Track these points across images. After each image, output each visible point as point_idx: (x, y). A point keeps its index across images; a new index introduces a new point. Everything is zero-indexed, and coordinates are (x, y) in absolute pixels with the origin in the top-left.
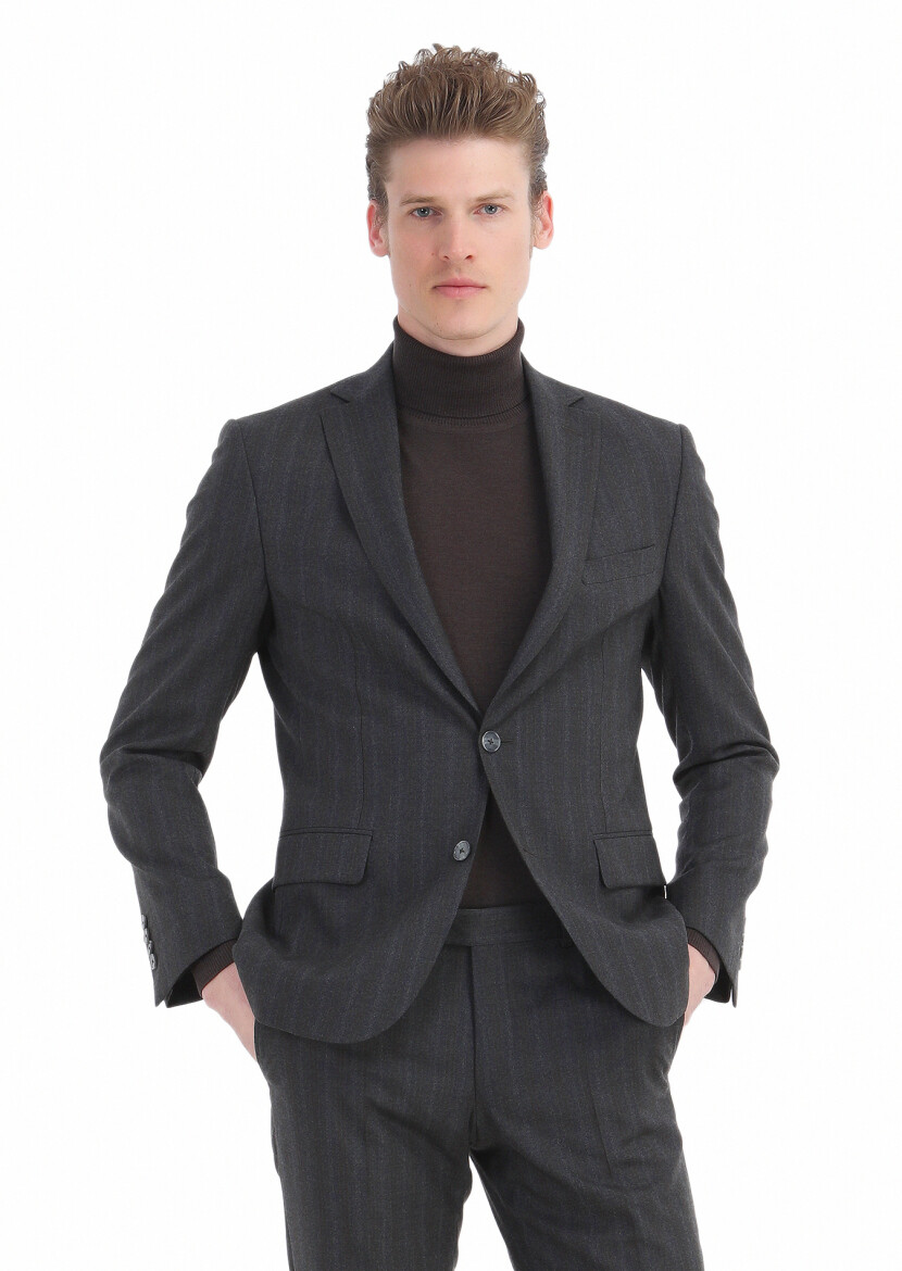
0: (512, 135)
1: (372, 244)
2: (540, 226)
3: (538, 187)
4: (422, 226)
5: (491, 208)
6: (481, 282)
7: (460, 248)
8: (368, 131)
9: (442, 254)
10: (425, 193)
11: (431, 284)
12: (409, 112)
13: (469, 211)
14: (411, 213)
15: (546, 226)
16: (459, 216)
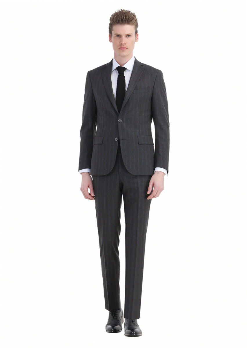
0: (132, 24)
1: (109, 40)
2: (136, 38)
3: (136, 32)
4: (118, 38)
5: (129, 36)
6: (127, 47)
7: (124, 42)
8: (109, 22)
9: (121, 43)
10: (118, 33)
11: (119, 48)
12: (116, 20)
13: (125, 36)
14: (116, 36)
15: (137, 38)
16: (124, 37)
